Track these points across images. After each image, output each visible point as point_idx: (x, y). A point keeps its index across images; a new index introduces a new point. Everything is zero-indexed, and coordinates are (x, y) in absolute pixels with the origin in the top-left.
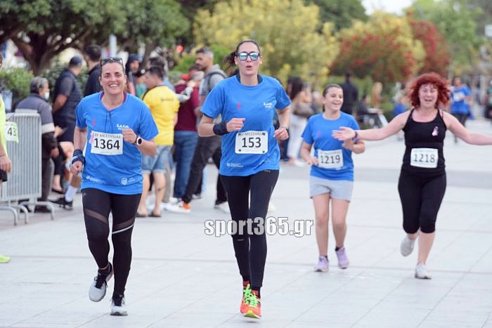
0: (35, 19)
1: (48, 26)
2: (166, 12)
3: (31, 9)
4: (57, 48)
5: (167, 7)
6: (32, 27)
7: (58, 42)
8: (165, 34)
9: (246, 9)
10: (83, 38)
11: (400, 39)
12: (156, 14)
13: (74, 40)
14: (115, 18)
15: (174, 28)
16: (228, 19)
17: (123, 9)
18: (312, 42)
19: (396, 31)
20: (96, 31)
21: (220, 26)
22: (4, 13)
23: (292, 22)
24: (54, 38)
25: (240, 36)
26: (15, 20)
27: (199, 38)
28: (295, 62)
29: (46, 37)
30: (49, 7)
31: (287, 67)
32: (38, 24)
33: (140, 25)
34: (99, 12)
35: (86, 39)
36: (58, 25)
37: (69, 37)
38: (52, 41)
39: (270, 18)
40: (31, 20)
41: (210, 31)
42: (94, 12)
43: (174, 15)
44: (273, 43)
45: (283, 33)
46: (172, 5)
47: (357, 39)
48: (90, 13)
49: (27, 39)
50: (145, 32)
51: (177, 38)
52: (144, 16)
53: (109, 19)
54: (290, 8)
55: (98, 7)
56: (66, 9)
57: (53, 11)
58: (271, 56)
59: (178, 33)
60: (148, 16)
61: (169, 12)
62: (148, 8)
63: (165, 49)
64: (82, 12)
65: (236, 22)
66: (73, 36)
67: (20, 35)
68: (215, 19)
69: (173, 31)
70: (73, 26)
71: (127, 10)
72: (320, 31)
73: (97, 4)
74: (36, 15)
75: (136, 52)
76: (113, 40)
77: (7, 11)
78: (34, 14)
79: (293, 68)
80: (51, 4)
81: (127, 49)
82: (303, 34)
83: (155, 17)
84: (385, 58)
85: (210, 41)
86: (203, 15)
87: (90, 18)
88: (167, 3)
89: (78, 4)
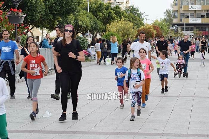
2: (100, 25)
7: (77, 32)
8: (100, 29)
9: (117, 24)
10: (82, 31)
11: (151, 29)
13: (80, 31)
14: (89, 26)
16: (113, 26)
17: (90, 24)
18: (132, 30)
19: (150, 28)
20: (84, 29)
21: (112, 28)
23: (127, 26)
25: (116, 30)
27: (107, 30)
28: (128, 35)
31: (126, 36)
34: (85, 25)
39: (122, 25)
41: (110, 28)
43: (102, 25)
44: (123, 31)
45: (126, 29)
47: (142, 30)
48: (83, 25)
50: (95, 29)
51: (102, 31)
52: (95, 26)
53: (87, 27)
54: (127, 23)
56: (78, 25)
58: (123, 33)
59: (103, 29)
62: (96, 24)
63: (100, 33)
64: (81, 25)
65: (115, 26)
68: (111, 26)
70: (80, 28)
72: (133, 28)
73: (85, 23)
75: (94, 34)
76: (89, 31)
79: (128, 36)
80: (75, 24)
81: (92, 33)
82: (130, 29)
83: (97, 26)
84: (148, 34)
85: (110, 31)
86: (108, 25)
88: (100, 23)
89: (80, 23)
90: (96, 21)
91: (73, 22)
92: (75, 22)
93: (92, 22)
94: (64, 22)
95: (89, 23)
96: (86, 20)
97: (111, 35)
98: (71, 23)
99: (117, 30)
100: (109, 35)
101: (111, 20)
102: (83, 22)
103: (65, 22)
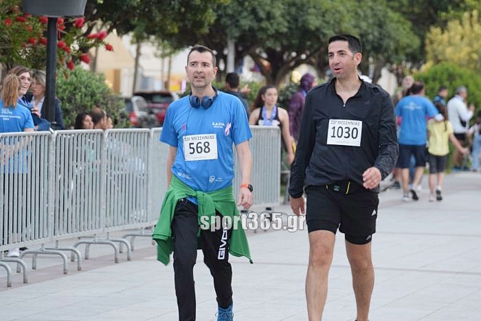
0: (272, 36)
1: (285, 42)
2: (398, 29)
3: (269, 26)
4: (292, 64)
5: (399, 25)
6: (269, 44)
7: (293, 58)
8: (396, 51)
9: (477, 27)
10: (316, 55)
12: (388, 32)
13: (307, 57)
15: (405, 45)
16: (458, 37)
17: (355, 27)
21: (450, 44)
22: (245, 31)
24: (290, 55)
25: (469, 54)
26: (254, 37)
27: (430, 55)
29: (282, 53)
30: (286, 24)
32: (275, 41)
33: (373, 42)
34: (334, 30)
35: (320, 56)
36: (295, 42)
37: (304, 53)
38: (288, 57)
40: (269, 37)
41: (440, 48)
42: (329, 29)
43: (405, 33)
46: (403, 24)
49: (264, 55)
50: (377, 49)
51: (407, 55)
52: (376, 34)
55: (333, 25)
56: (303, 26)
57: (290, 28)
59: (409, 50)
60: (380, 34)
61: (401, 29)
62: (381, 25)
63: (395, 66)
64: (318, 29)
65: (466, 40)
66: (308, 53)
67: (257, 51)
68: (446, 36)
69: (404, 49)
70: (309, 43)
71: (360, 28)
73: (332, 22)
74: (274, 32)
77: (247, 28)
78: (272, 31)
80: (289, 22)
83: (387, 35)
85: (440, 57)
86: (435, 31)
87: (324, 35)
88: (398, 22)
89: (314, 22)
90: (380, 14)
91: (283, 16)
92: (289, 14)
93: (366, 16)
94: (240, 13)
95: (353, 22)
96: (341, 8)
97: (445, 76)
98: (274, 18)
99: (475, 56)
100: (438, 77)
101: (446, 10)
102: (328, 17)
103: (245, 14)
